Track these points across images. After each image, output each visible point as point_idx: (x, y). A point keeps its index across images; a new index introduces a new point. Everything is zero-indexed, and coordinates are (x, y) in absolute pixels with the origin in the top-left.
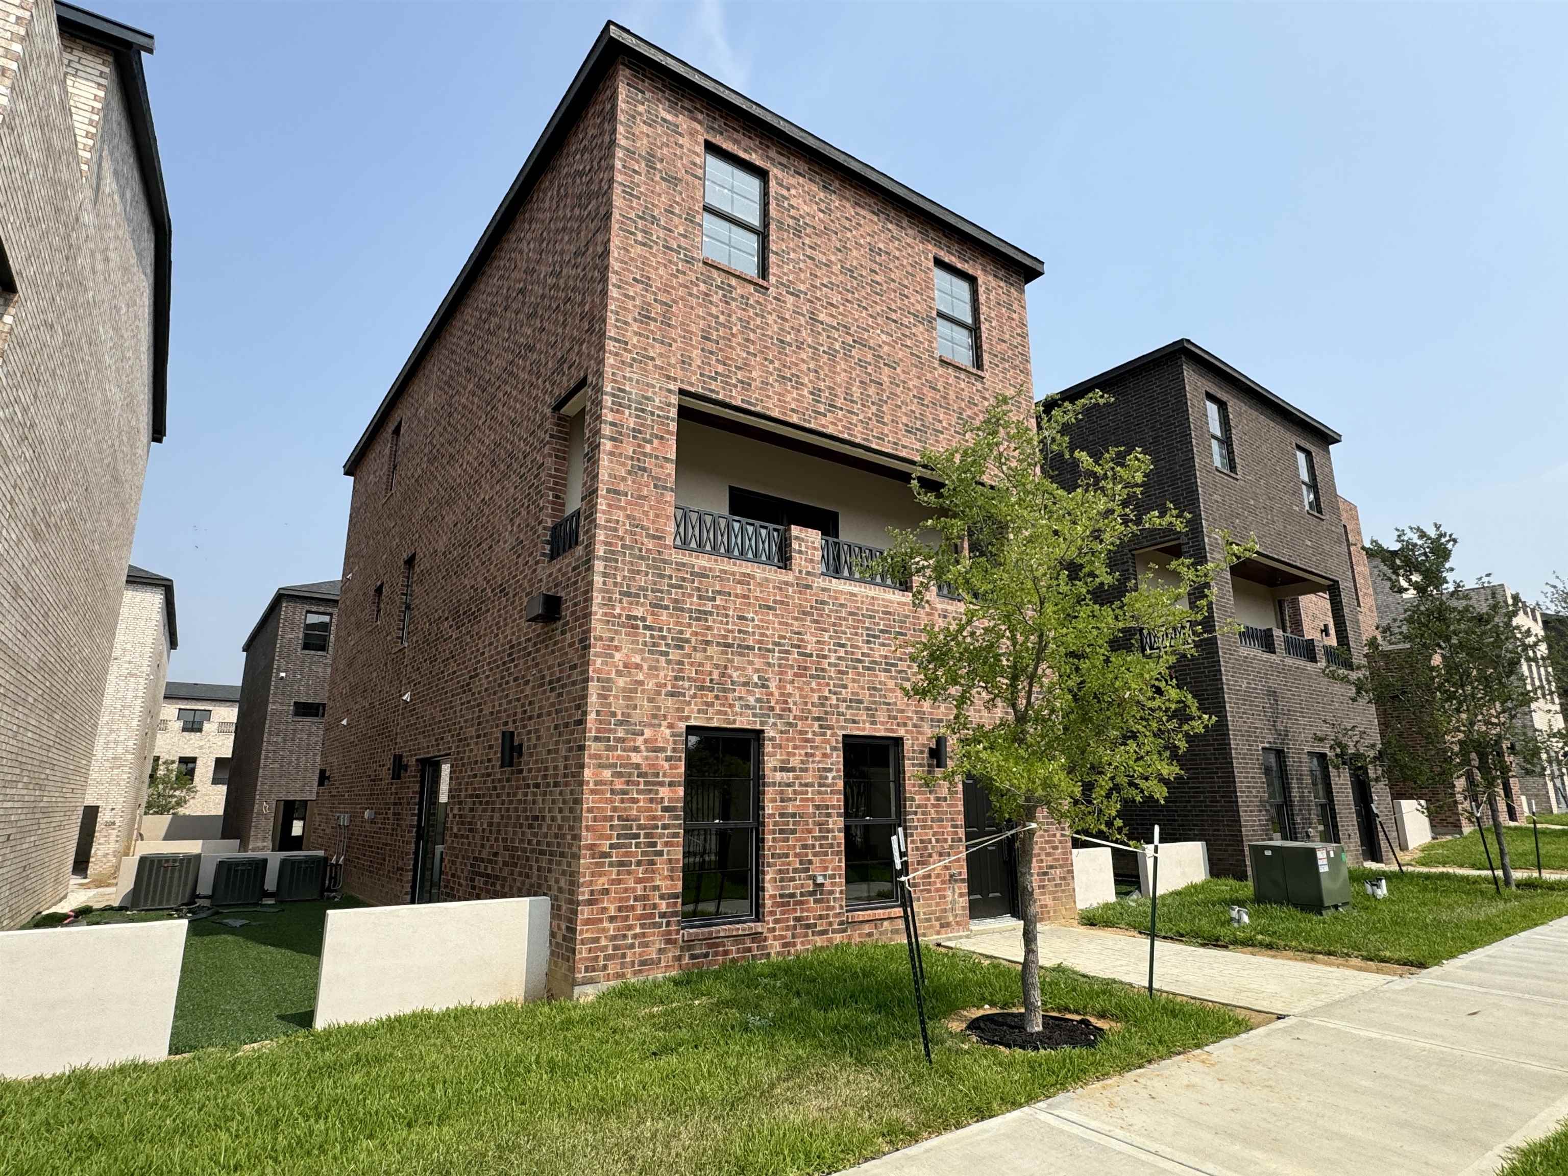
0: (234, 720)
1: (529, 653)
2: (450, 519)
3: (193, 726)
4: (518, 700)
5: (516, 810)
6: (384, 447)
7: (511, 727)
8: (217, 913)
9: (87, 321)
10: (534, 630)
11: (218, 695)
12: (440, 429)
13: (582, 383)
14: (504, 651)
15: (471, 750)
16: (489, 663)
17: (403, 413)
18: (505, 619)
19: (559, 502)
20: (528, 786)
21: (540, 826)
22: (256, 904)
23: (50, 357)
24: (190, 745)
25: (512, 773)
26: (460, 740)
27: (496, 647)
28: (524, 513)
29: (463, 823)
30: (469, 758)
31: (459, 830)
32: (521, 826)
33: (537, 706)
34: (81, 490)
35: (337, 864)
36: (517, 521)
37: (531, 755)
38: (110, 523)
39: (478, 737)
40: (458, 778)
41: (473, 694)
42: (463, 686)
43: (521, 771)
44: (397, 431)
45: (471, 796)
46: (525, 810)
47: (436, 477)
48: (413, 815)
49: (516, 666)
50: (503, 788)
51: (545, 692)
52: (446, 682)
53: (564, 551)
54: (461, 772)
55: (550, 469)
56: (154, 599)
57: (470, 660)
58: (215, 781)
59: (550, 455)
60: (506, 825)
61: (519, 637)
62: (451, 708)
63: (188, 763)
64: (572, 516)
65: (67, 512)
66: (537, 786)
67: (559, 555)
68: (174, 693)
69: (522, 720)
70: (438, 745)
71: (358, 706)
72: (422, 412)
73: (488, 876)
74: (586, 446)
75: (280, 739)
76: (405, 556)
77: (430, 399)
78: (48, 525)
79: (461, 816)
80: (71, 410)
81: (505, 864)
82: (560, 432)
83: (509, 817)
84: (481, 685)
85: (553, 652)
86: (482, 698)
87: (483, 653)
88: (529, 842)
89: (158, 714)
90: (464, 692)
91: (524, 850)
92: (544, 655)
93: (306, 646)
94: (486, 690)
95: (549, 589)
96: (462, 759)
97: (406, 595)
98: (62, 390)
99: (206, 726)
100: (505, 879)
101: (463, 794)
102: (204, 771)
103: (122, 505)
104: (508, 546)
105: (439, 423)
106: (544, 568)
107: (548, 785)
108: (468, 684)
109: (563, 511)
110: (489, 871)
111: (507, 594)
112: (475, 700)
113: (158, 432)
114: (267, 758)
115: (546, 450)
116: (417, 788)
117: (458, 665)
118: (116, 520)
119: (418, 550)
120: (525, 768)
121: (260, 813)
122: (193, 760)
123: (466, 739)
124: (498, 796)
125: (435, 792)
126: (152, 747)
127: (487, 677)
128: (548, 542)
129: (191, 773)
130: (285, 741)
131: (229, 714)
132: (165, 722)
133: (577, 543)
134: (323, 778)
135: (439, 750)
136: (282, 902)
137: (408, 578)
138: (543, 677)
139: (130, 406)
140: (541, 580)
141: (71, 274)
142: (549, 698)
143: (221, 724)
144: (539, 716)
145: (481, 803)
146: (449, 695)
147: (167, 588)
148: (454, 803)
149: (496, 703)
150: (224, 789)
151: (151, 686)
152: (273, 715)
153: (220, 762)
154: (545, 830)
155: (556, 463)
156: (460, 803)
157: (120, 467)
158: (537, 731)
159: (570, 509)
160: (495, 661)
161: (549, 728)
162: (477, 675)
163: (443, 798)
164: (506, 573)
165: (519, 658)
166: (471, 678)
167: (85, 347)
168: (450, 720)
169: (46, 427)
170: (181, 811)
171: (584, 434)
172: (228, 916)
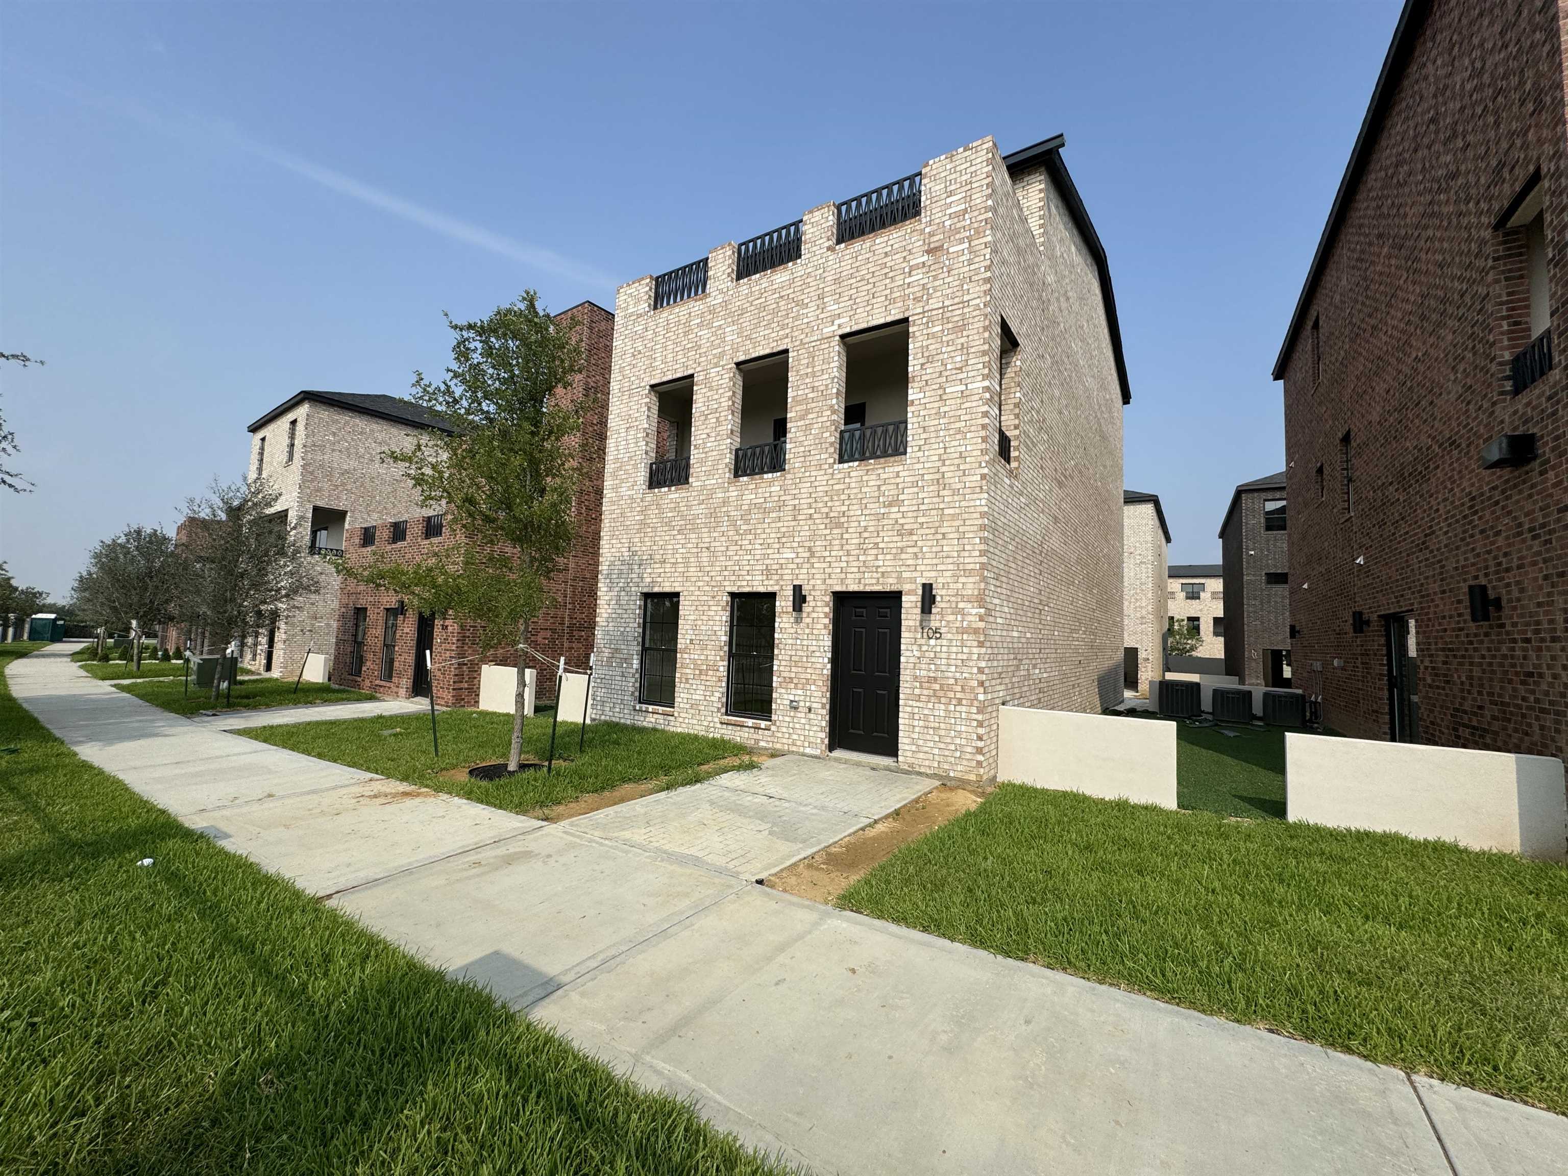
0: (1221, 589)
1: (1497, 503)
2: (1381, 388)
3: (1193, 595)
4: (1489, 552)
5: (1501, 665)
6: (1306, 344)
7: (1483, 581)
8: (1217, 725)
9: (1064, 342)
10: (1500, 477)
11: (1207, 572)
12: (1359, 306)
13: (1535, 178)
14: (1463, 504)
15: (1437, 606)
16: (1446, 519)
17: (1319, 307)
18: (1460, 472)
19: (1519, 326)
20: (1514, 641)
21: (1536, 683)
22: (1248, 724)
23: (1046, 375)
24: (1192, 609)
25: (1491, 627)
26: (1422, 597)
27: (1453, 502)
28: (1469, 355)
29: (1436, 675)
30: (1435, 613)
31: (1433, 681)
32: (1510, 681)
33: (1515, 556)
34: (1082, 450)
35: (1316, 702)
36: (1461, 367)
37: (1515, 608)
38: (1105, 467)
39: (1444, 592)
40: (1425, 632)
41: (1432, 551)
42: (1418, 545)
43: (1502, 626)
44: (1316, 326)
45: (1443, 650)
46: (1513, 666)
47: (1360, 354)
48: (1383, 665)
49: (1480, 518)
50: (1482, 642)
51: (1524, 541)
52: (1399, 543)
53: (1534, 381)
54: (1427, 626)
55: (1500, 296)
56: (1148, 509)
57: (1423, 518)
58: (1216, 634)
59: (1497, 281)
60: (1491, 680)
61: (1481, 487)
62: (1408, 567)
63: (1194, 621)
64: (1541, 339)
65: (1076, 465)
66: (1528, 641)
67: (1525, 387)
68: (1175, 572)
69: (1497, 572)
70: (1398, 602)
71: (1315, 572)
72: (1337, 298)
73: (1474, 728)
74: (1550, 249)
75: (1257, 603)
76: (1340, 435)
77: (1344, 282)
78: (1065, 477)
79: (1433, 668)
80: (1065, 402)
81: (1494, 718)
82: (1509, 249)
83: (1493, 672)
84: (1439, 542)
85: (1530, 496)
86: (1442, 554)
87: (1437, 510)
88: (1524, 699)
89: (1166, 587)
90: (1421, 550)
91: (1519, 707)
92: (1518, 502)
93: (1268, 528)
94: (1446, 546)
95: (1515, 429)
96: (1427, 614)
97: (1347, 469)
98: (1057, 393)
99: (1202, 595)
100: (1496, 733)
101: (1433, 647)
102: (1206, 627)
103: (1110, 453)
104: (1453, 396)
105: (1356, 301)
106: (1504, 408)
107: (1543, 640)
108: (1423, 543)
109: (1529, 336)
110: (1475, 723)
111: (1459, 446)
112: (1434, 557)
113: (1126, 397)
114: (1249, 616)
115: (1490, 277)
116: (1383, 641)
117: (1410, 525)
118: (1108, 463)
119: (1352, 427)
120: (1508, 622)
121: (1250, 658)
122: (1197, 619)
123: (1428, 595)
124: (1476, 650)
125: (1403, 647)
126: (1166, 610)
127: (1446, 533)
128: (1507, 378)
129: (1197, 629)
130: (1262, 604)
131: (1216, 585)
132: (1173, 593)
133: (1551, 368)
134: (1294, 632)
135: (1401, 607)
136: (1268, 725)
137: (1347, 453)
138: (1520, 525)
139: (1103, 387)
140: (1502, 422)
141: (1047, 319)
142: (1531, 547)
143: (1213, 593)
144: (1519, 567)
145: (1455, 656)
146: (1404, 554)
147: (1154, 500)
148: (1424, 656)
149: (1461, 558)
150: (1222, 639)
151: (1158, 569)
152: (1248, 584)
153: (1216, 620)
154: (1544, 687)
155: (1507, 287)
156: (1431, 656)
157: (1105, 429)
158: (1518, 583)
159: (1537, 331)
160: (1453, 516)
161: (1536, 579)
162: (1433, 532)
163: (1412, 652)
164: (1454, 424)
165: (1483, 509)
166: (1426, 536)
167: (1066, 360)
168: (1408, 578)
169: (1052, 417)
170: (1194, 654)
171: (1544, 237)
172: (1226, 728)
